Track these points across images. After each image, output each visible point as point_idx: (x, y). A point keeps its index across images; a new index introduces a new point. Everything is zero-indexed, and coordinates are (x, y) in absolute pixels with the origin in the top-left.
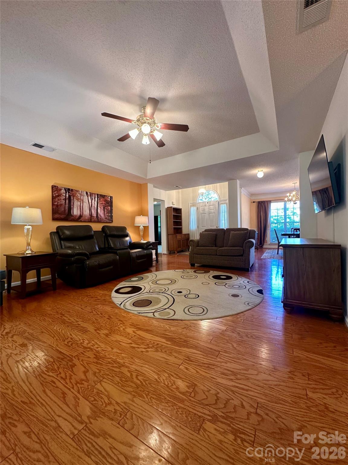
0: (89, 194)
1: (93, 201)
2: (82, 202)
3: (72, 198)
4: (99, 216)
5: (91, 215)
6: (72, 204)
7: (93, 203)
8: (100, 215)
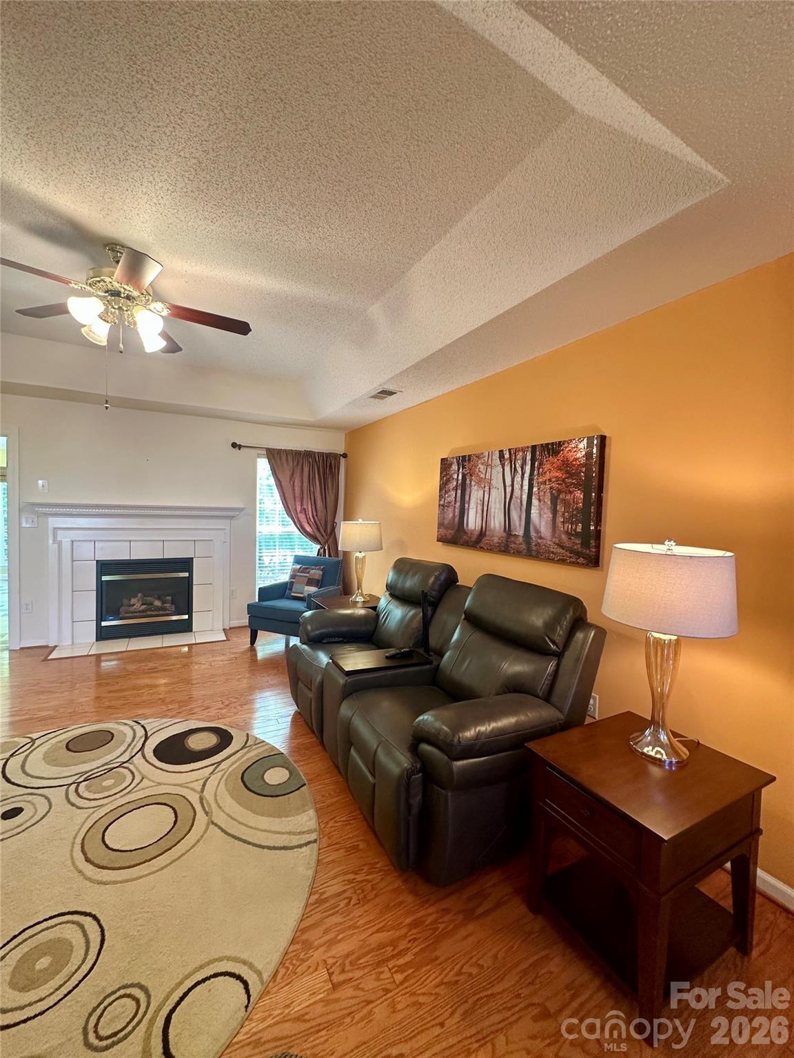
0: (507, 456)
1: (518, 478)
2: (487, 488)
3: (468, 482)
4: (533, 534)
5: (508, 529)
6: (467, 498)
7: (517, 486)
8: (538, 531)
